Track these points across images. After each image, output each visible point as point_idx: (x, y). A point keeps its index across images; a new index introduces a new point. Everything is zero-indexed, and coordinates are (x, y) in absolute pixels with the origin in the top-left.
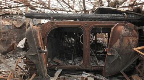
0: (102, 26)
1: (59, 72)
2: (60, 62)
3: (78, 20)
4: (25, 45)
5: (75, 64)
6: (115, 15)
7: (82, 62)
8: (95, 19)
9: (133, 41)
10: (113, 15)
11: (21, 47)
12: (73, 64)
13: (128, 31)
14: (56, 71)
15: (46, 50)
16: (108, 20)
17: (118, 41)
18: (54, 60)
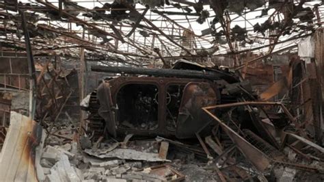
0: (180, 83)
1: (129, 137)
2: (131, 126)
3: (153, 76)
4: (90, 104)
5: (149, 128)
6: (194, 71)
7: (157, 126)
8: (172, 76)
9: (209, 101)
10: (191, 71)
11: (85, 106)
12: (146, 128)
13: (201, 90)
14: (125, 136)
15: (117, 108)
16: (186, 76)
17: (190, 100)
18: (124, 124)
